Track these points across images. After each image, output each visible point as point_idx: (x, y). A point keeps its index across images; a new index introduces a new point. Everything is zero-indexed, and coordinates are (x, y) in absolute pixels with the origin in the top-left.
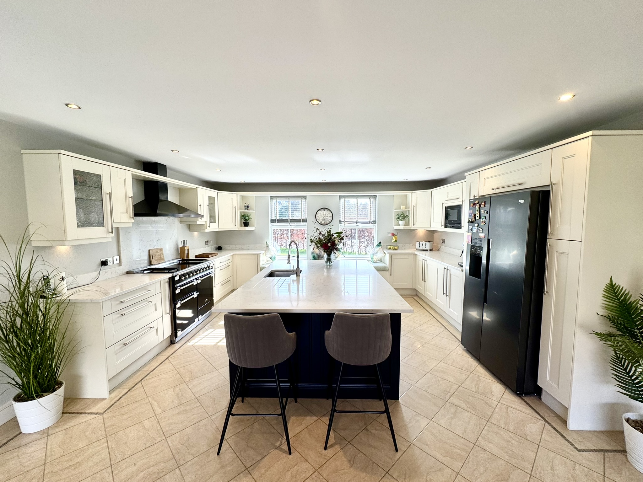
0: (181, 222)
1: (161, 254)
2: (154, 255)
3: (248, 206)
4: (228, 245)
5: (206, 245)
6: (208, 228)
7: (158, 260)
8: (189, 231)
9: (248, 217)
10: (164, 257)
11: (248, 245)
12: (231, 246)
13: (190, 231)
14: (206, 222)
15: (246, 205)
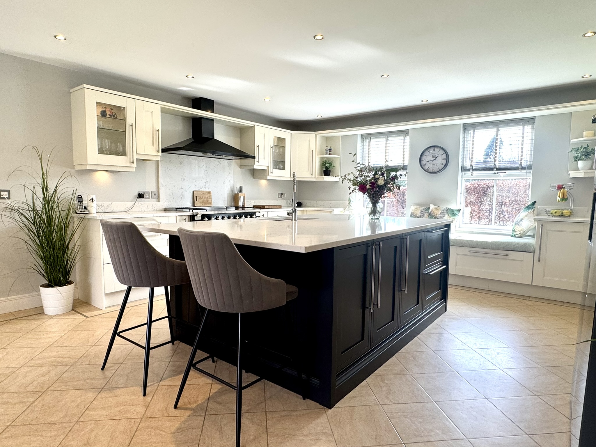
0: (241, 166)
1: (208, 197)
2: (199, 197)
3: (330, 150)
4: (309, 201)
5: (279, 198)
6: (270, 174)
7: (203, 203)
8: (252, 179)
9: (330, 165)
10: (212, 201)
11: (330, 202)
12: (312, 202)
13: (254, 179)
14: (268, 167)
15: (327, 148)
